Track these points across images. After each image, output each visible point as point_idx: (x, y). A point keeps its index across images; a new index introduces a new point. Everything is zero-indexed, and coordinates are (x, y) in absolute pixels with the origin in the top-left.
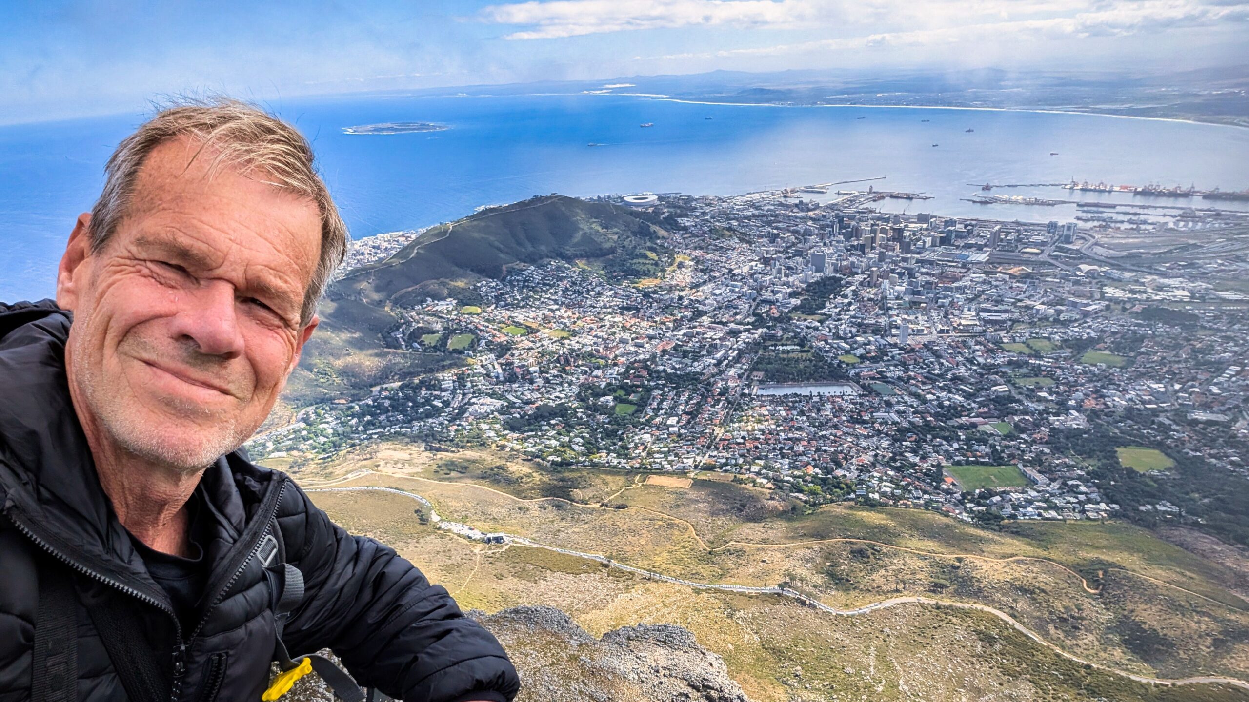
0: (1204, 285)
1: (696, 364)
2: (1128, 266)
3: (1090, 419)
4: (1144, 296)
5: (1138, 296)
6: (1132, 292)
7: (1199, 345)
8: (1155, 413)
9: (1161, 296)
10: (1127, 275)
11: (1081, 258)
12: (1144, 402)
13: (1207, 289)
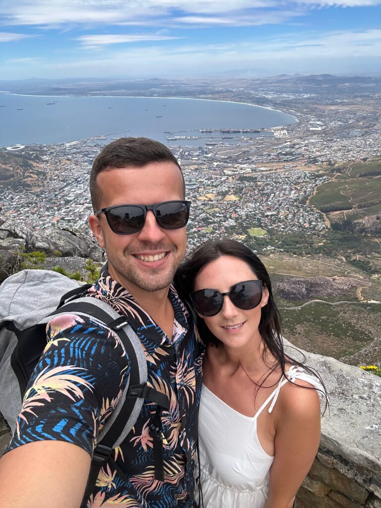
0: (254, 166)
1: (75, 224)
2: (229, 162)
3: (236, 222)
4: (238, 172)
5: (235, 173)
6: (233, 171)
7: (260, 188)
8: (255, 215)
9: (243, 171)
10: (230, 165)
11: (212, 160)
12: (250, 212)
13: (255, 167)
